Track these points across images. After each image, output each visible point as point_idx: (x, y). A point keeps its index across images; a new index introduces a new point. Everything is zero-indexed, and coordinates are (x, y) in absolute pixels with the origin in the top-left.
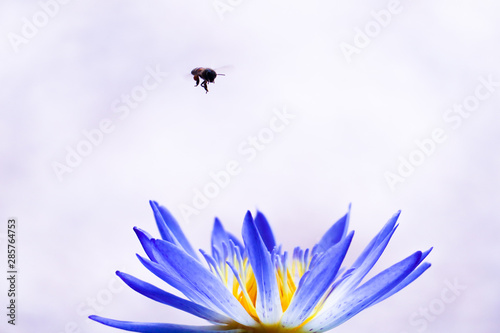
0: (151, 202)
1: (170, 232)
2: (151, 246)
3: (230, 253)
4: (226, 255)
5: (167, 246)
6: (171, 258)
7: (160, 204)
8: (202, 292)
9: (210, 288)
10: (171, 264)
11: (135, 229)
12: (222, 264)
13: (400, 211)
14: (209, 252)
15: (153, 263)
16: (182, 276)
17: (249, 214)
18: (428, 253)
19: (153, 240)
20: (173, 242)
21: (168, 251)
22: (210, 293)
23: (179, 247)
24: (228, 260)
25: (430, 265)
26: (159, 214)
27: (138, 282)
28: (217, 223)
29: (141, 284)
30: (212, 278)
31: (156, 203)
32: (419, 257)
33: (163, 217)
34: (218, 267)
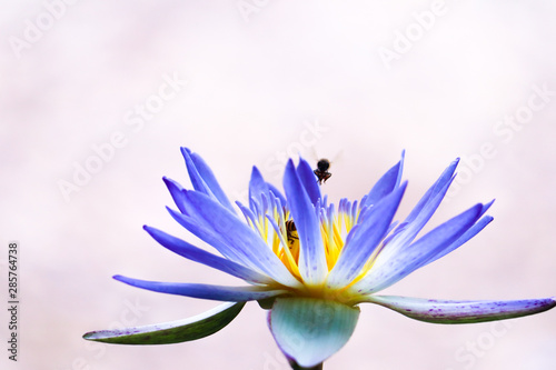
0: (182, 149)
1: (204, 182)
2: (182, 198)
3: (270, 205)
4: (266, 207)
5: (200, 198)
6: (204, 210)
7: (192, 152)
8: (239, 249)
9: (247, 244)
10: (205, 217)
11: (165, 180)
12: (261, 218)
13: (459, 159)
14: (246, 205)
15: (184, 216)
16: (216, 231)
17: (291, 162)
18: (489, 205)
19: (184, 191)
20: (207, 193)
21: (201, 203)
22: (248, 250)
23: (214, 198)
24: (267, 213)
25: (492, 219)
26: (191, 162)
27: (167, 238)
28: (255, 172)
29: (171, 240)
30: (249, 233)
31: (188, 151)
32: (479, 209)
33: (195, 165)
34: (256, 221)
